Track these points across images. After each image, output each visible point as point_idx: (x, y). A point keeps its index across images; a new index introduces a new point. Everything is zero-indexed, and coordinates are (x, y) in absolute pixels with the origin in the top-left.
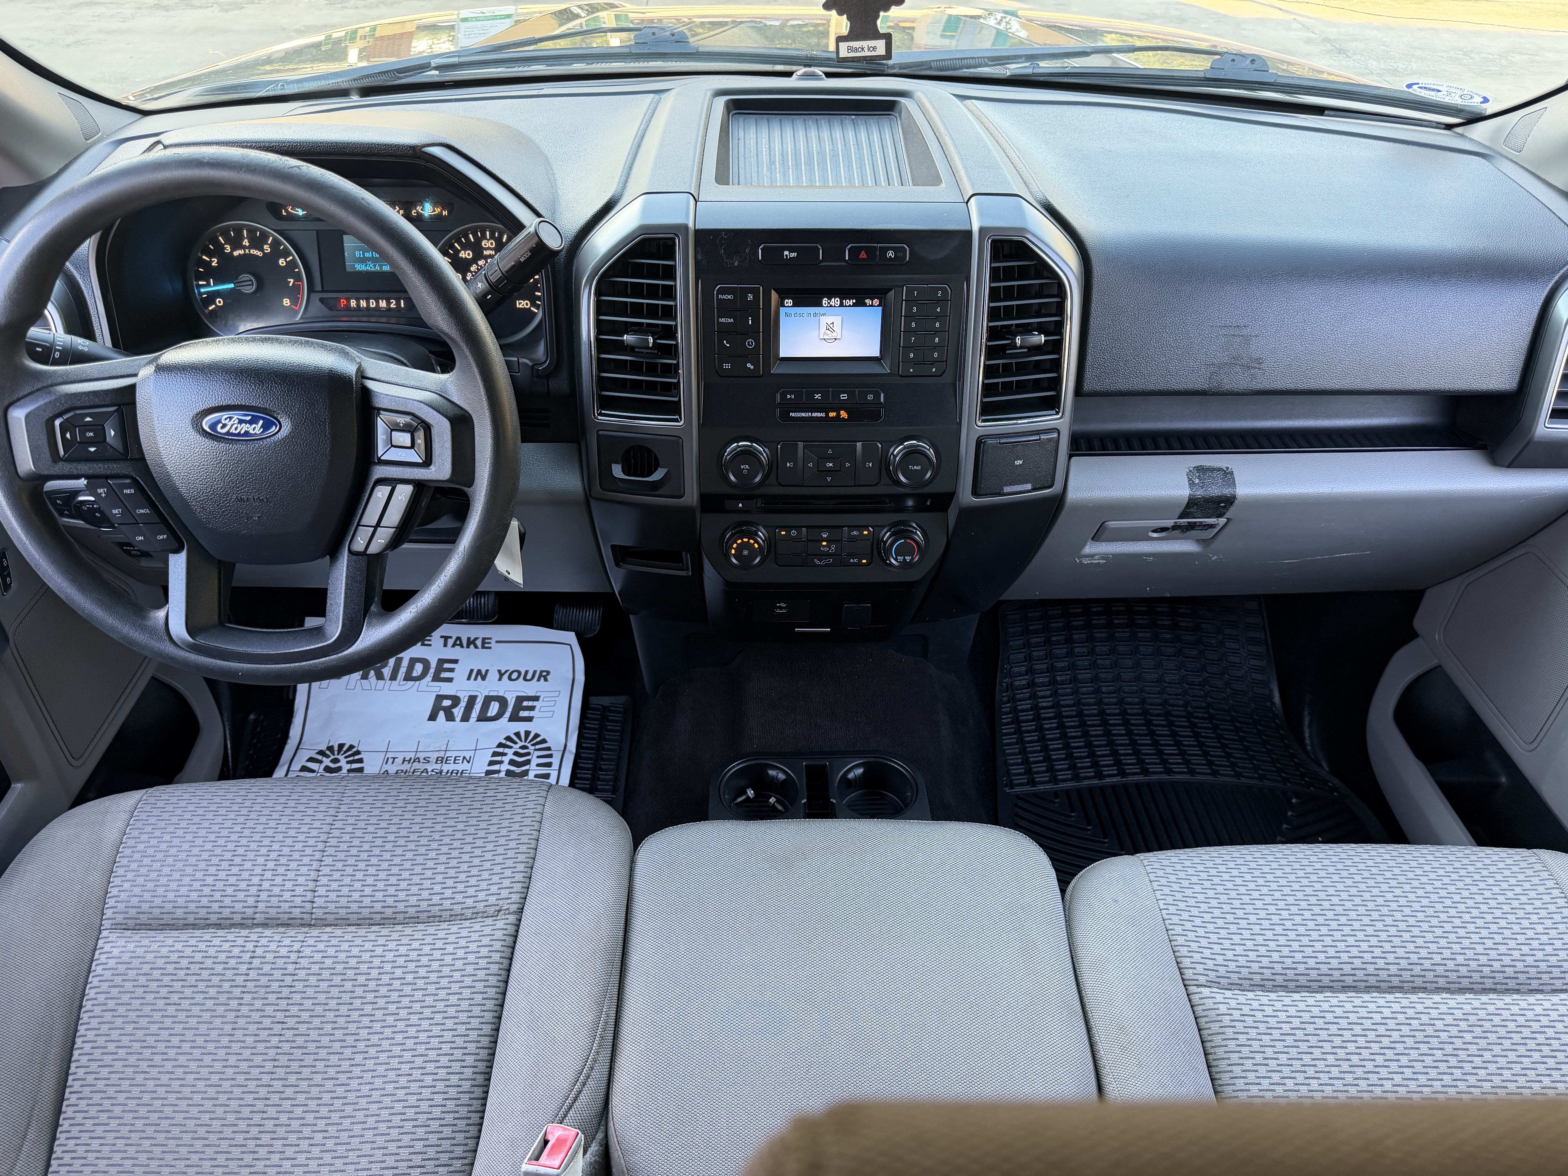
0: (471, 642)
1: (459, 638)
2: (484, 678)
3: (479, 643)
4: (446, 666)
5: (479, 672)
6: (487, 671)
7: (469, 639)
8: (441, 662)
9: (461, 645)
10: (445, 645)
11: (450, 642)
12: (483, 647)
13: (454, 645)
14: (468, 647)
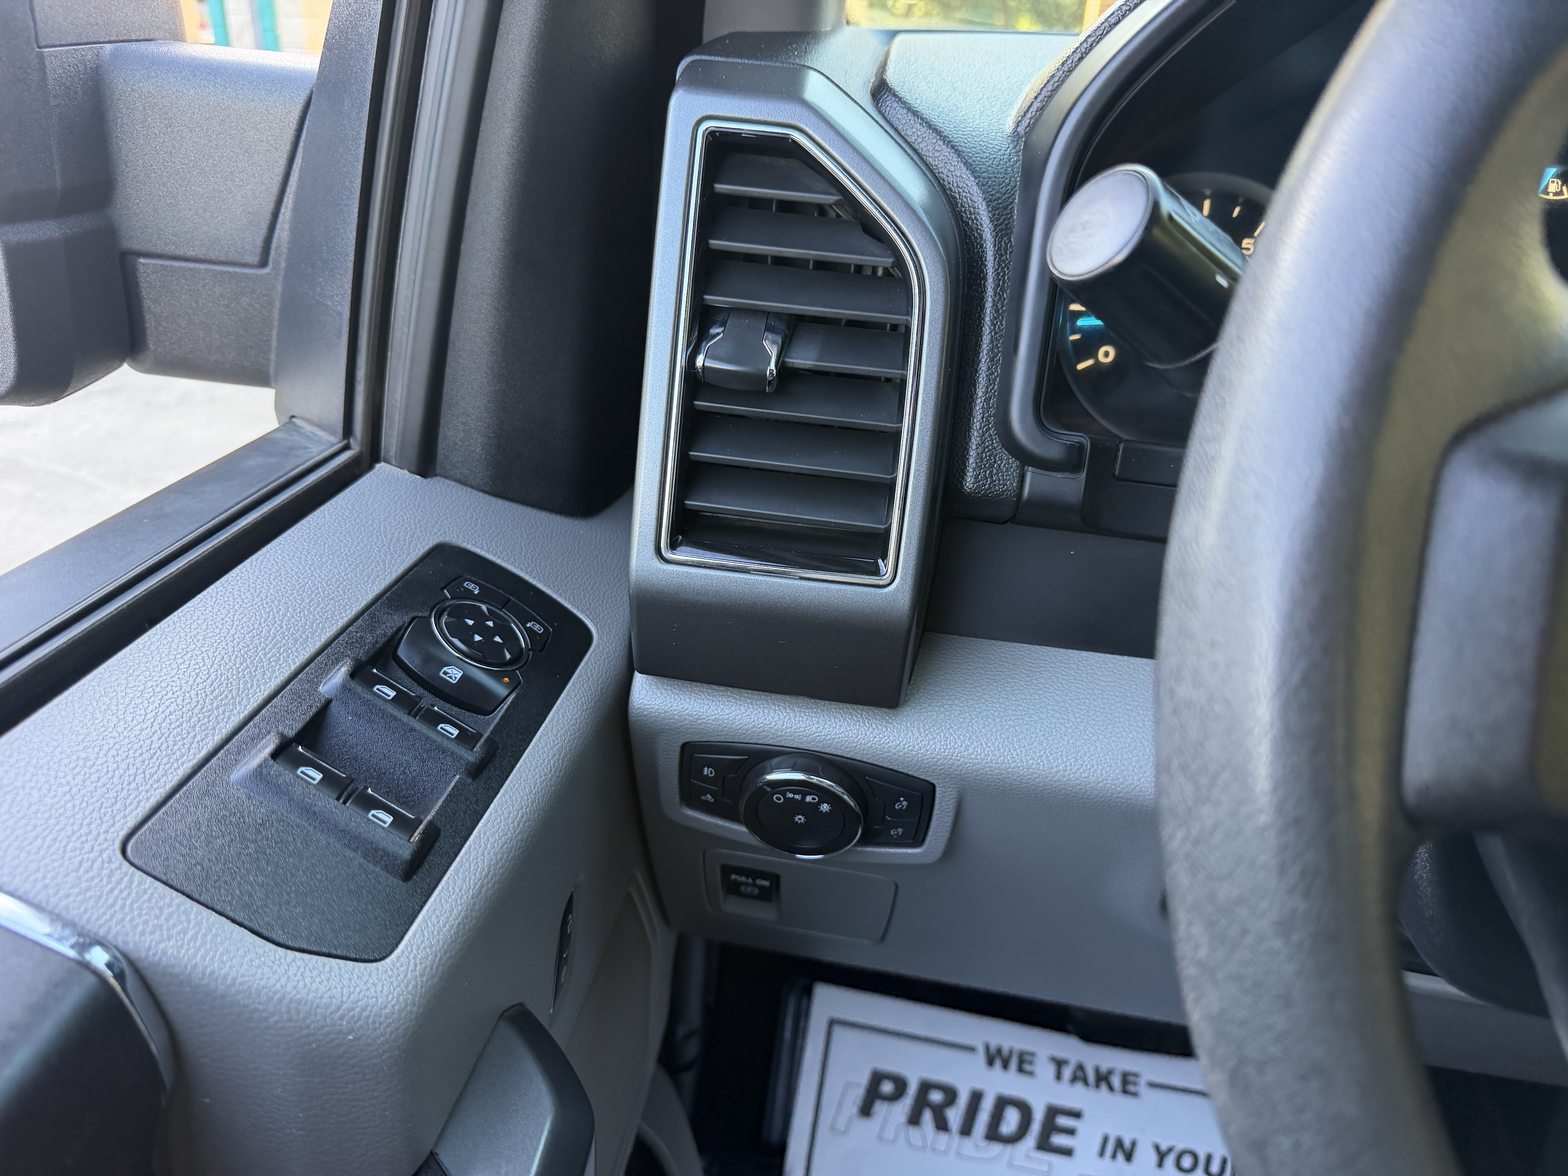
0: (1103, 1078)
1: (1080, 1067)
2: (1129, 1157)
3: (1116, 1081)
4: (1063, 1121)
5: (1119, 1144)
6: (1134, 1144)
7: (1097, 1071)
8: (1053, 1112)
9: (1086, 1082)
10: (1059, 1077)
11: (1067, 1073)
12: (1125, 1091)
13: (1074, 1079)
14: (1097, 1086)
